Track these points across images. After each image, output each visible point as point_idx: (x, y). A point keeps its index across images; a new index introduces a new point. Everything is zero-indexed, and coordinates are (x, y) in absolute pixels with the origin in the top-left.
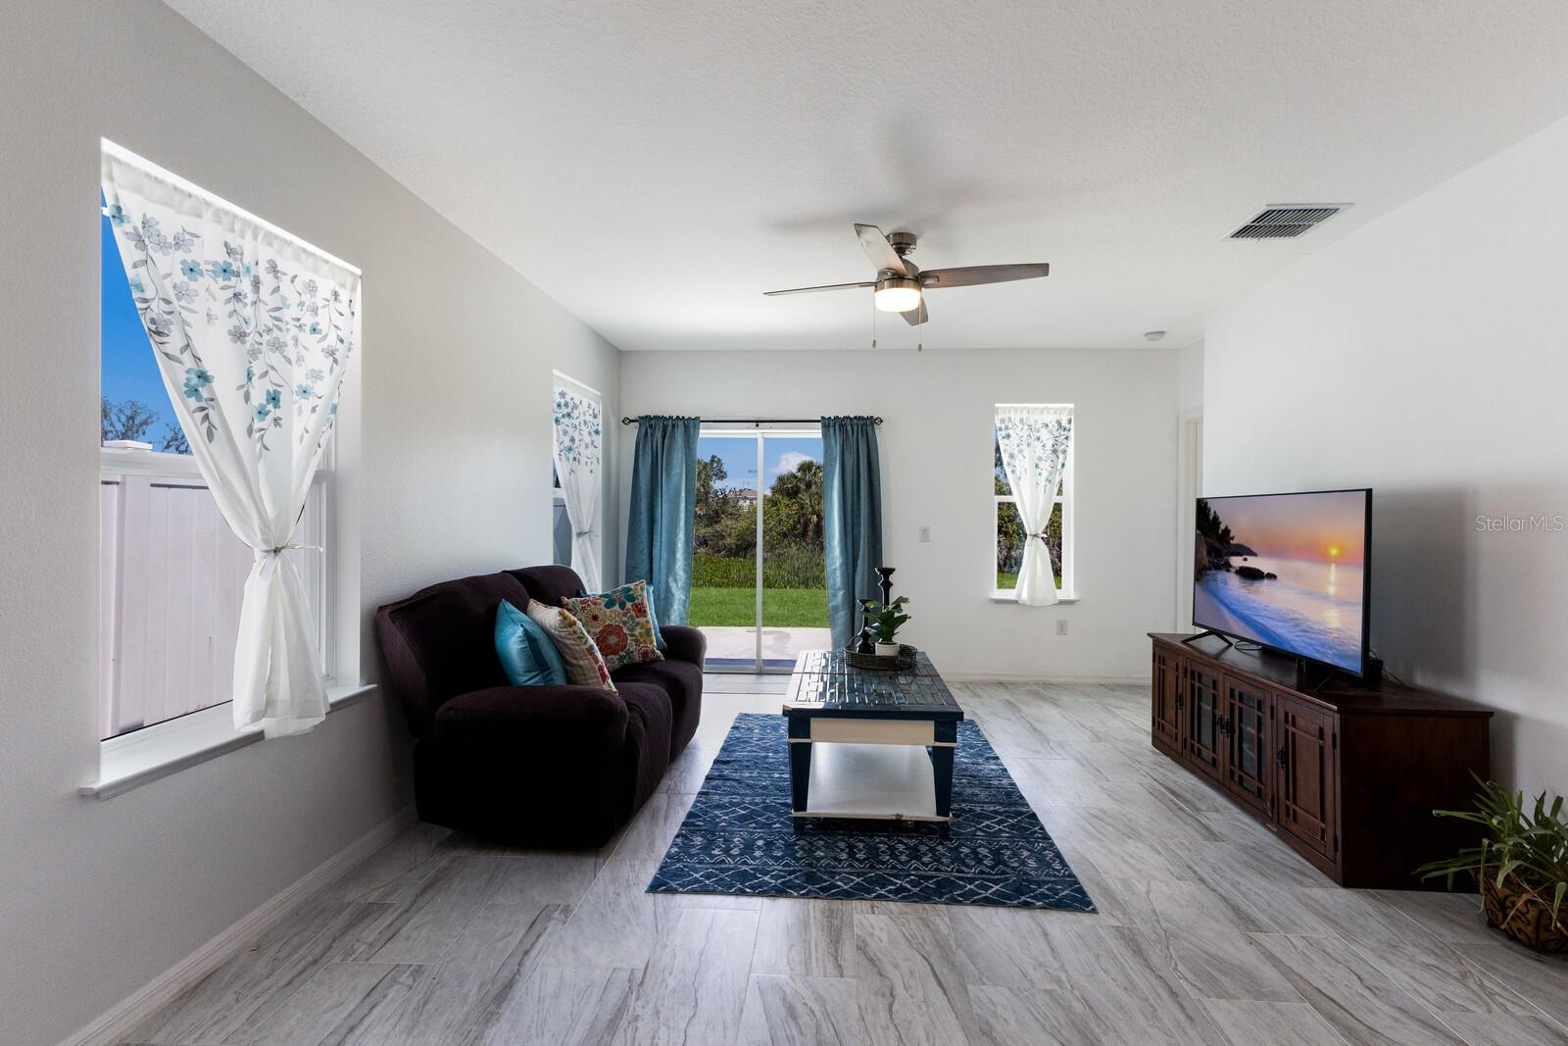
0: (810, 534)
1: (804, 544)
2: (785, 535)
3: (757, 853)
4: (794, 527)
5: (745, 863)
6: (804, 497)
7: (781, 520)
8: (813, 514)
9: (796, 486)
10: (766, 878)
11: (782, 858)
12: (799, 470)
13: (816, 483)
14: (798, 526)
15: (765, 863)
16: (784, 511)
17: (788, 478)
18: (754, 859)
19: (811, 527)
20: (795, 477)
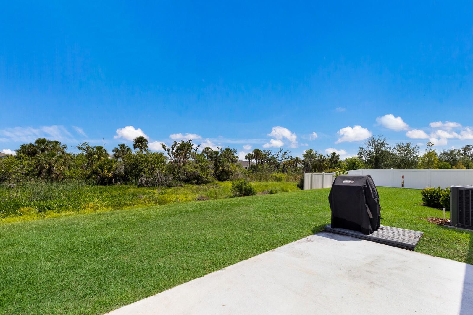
0: (44, 174)
1: (41, 179)
2: (27, 175)
4: (33, 171)
6: (40, 156)
7: (23, 167)
8: (46, 164)
9: (35, 150)
12: (36, 143)
13: (47, 149)
14: (36, 170)
16: (26, 163)
17: (29, 146)
19: (44, 170)
20: (33, 146)
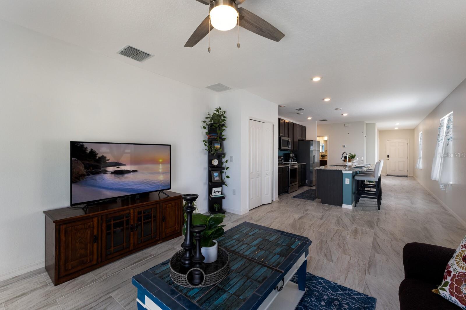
3: (325, 297)
5: (332, 295)
10: (324, 284)
11: (315, 291)
15: (323, 291)
18: (327, 295)
